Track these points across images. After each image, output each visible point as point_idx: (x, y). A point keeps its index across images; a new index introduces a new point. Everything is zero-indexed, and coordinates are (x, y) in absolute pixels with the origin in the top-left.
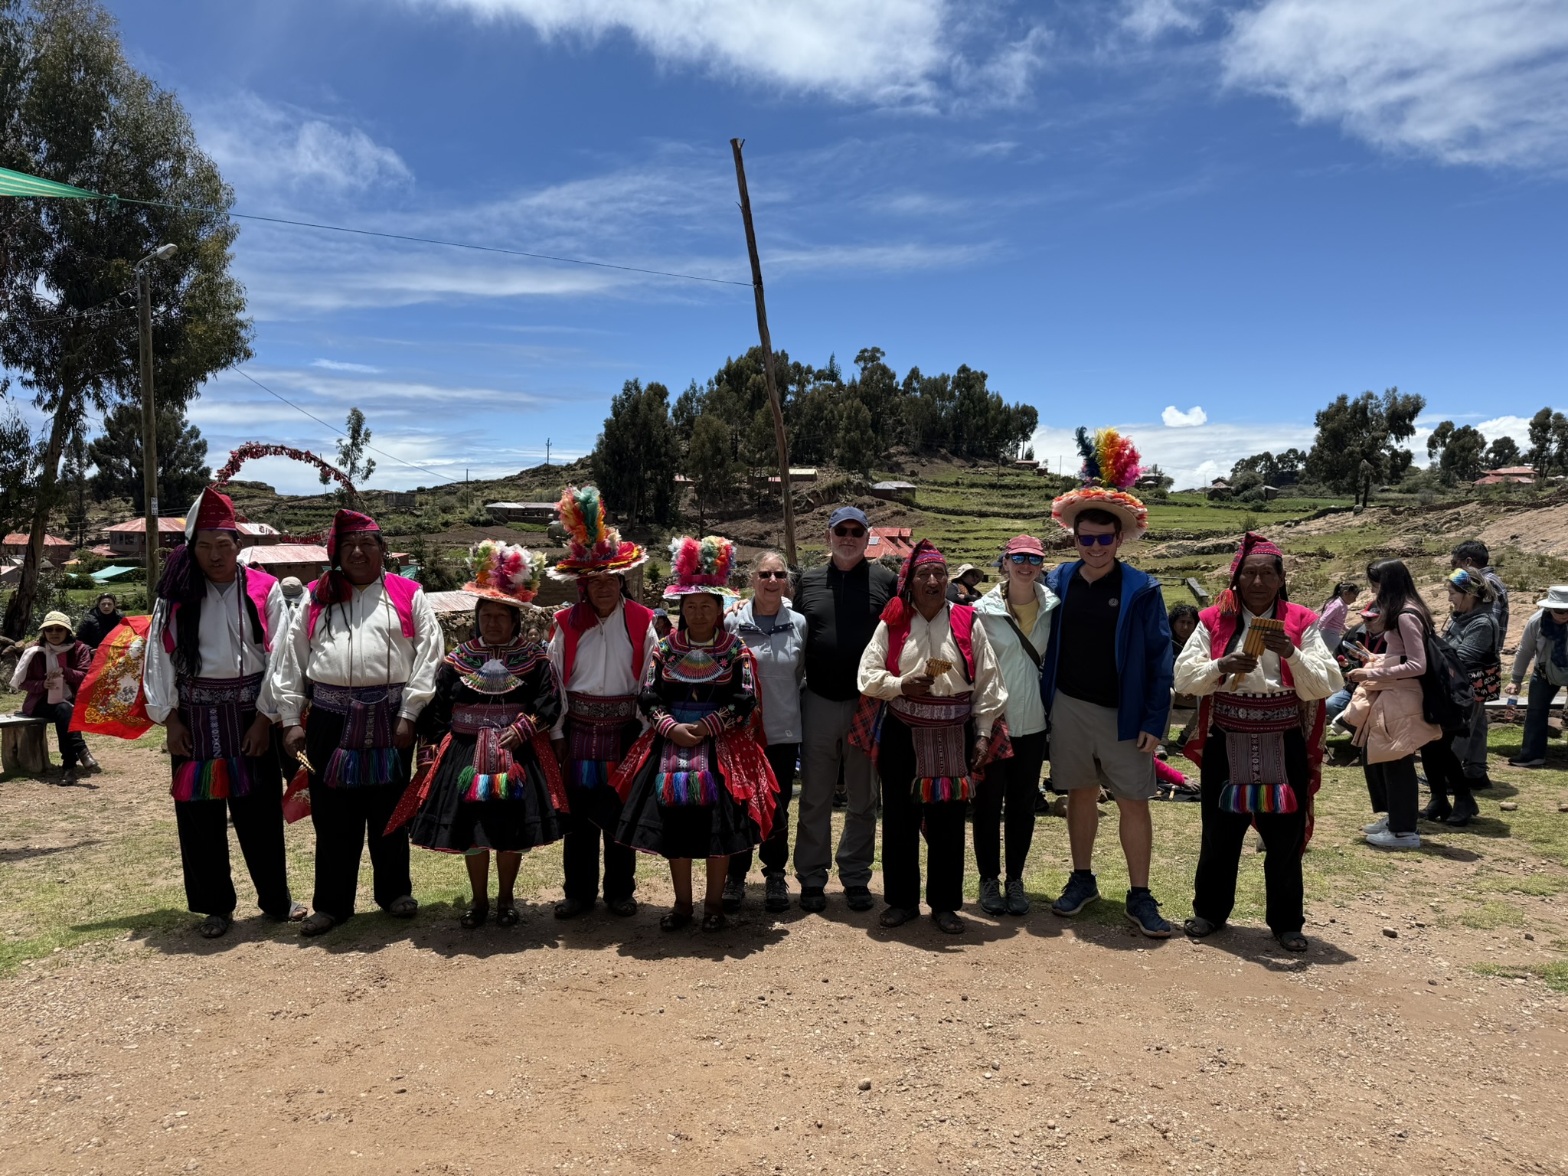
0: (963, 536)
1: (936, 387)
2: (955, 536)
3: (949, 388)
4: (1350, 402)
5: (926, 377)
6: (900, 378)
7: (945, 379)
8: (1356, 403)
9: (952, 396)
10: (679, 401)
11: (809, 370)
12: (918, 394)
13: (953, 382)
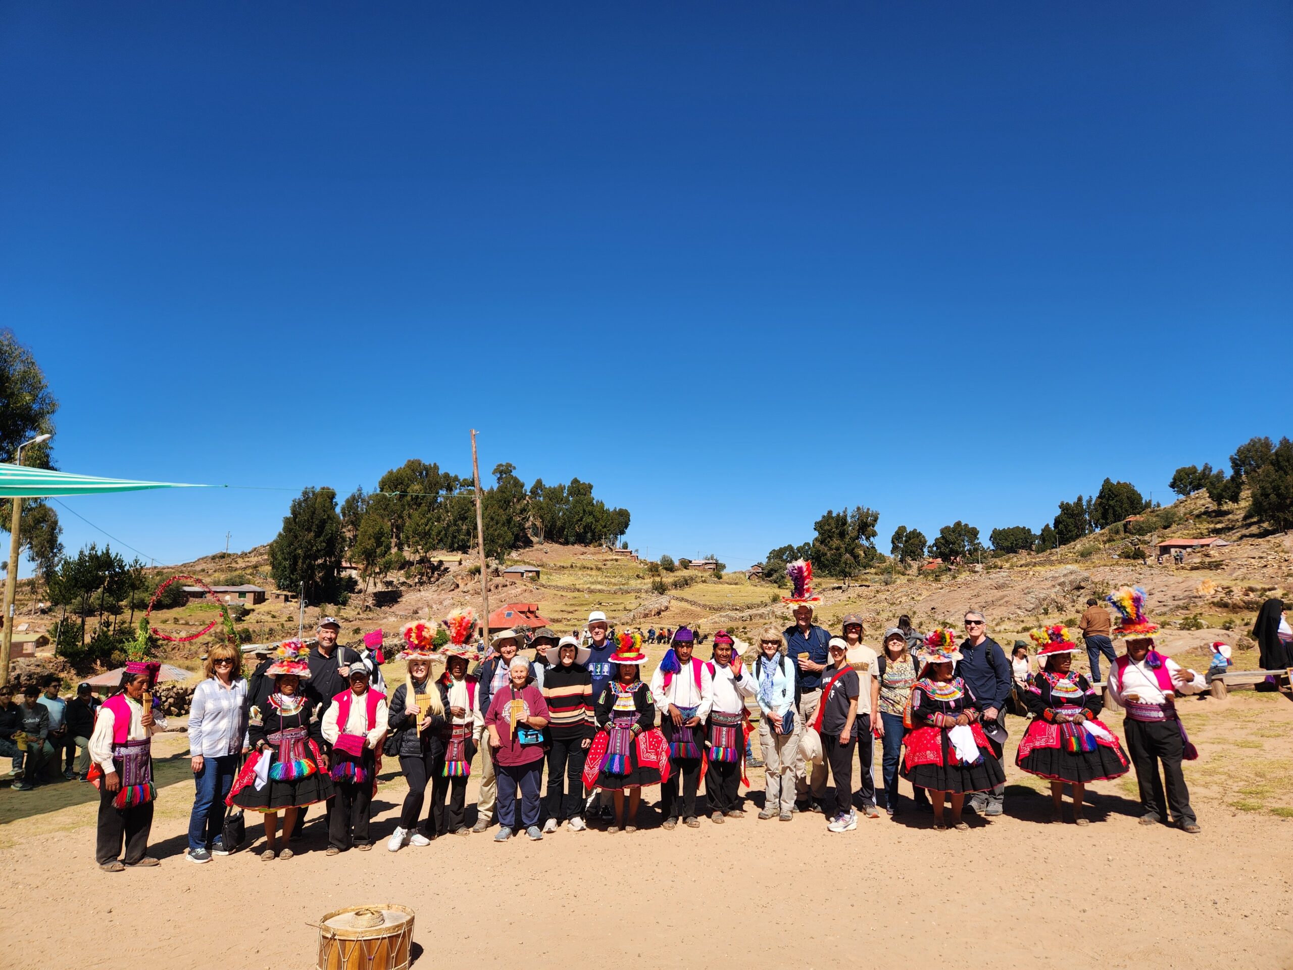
0: (576, 608)
1: (554, 495)
2: (570, 609)
3: (565, 495)
4: (834, 515)
5: (547, 486)
6: (528, 488)
7: (562, 488)
8: (838, 515)
9: (568, 501)
10: (348, 501)
11: (456, 479)
12: (541, 499)
13: (568, 491)
